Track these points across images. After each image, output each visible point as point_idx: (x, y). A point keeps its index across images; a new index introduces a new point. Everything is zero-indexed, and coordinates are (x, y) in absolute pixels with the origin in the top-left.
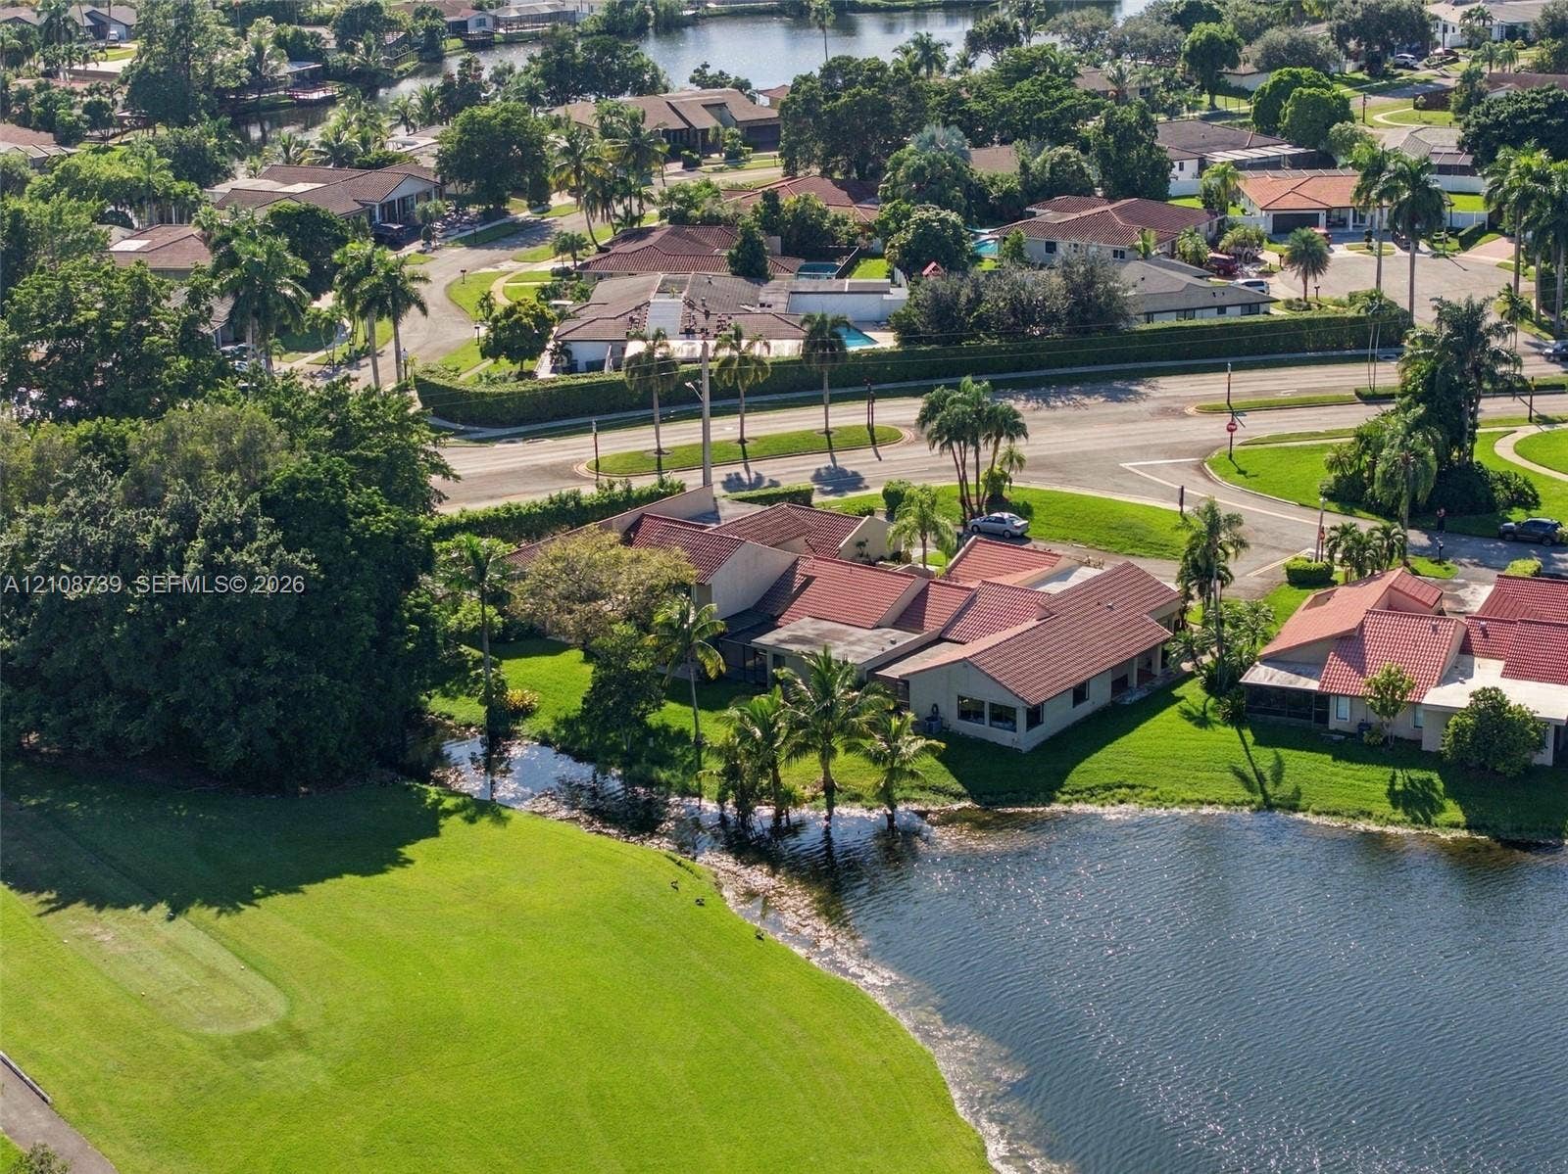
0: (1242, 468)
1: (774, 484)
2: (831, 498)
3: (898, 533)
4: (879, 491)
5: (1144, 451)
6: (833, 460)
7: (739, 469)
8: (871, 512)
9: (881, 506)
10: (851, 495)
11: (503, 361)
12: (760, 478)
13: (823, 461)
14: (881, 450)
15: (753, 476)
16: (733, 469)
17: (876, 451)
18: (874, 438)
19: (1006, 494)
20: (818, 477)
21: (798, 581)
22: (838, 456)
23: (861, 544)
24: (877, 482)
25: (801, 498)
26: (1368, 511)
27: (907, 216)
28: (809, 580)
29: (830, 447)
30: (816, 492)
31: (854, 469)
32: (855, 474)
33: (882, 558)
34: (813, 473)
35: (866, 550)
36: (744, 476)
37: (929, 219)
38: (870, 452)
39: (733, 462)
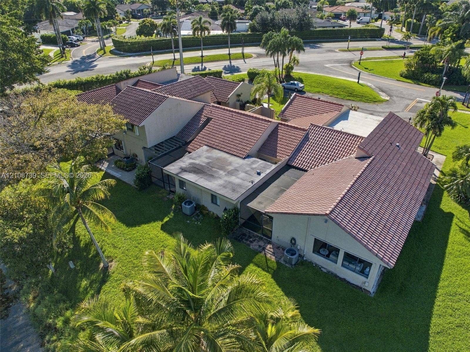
0: (366, 67)
1: (209, 70)
2: (229, 75)
3: (257, 90)
4: (246, 73)
5: (330, 61)
6: (230, 63)
7: (200, 65)
8: (243, 80)
9: (247, 79)
10: (236, 74)
11: (142, 36)
12: (205, 68)
13: (227, 63)
14: (246, 60)
15: (203, 67)
16: (197, 66)
17: (244, 60)
18: (243, 56)
19: (291, 74)
20: (225, 68)
21: (203, 119)
22: (232, 61)
23: (239, 96)
24: (245, 70)
25: (218, 74)
26: (424, 83)
27: (252, 8)
28: (208, 120)
29: (230, 59)
30: (223, 73)
31: (238, 65)
32: (237, 67)
33: (248, 102)
34: (223, 67)
35: (241, 98)
36: (200, 67)
37: (257, 8)
38: (243, 60)
39: (198, 63)
